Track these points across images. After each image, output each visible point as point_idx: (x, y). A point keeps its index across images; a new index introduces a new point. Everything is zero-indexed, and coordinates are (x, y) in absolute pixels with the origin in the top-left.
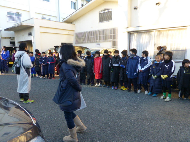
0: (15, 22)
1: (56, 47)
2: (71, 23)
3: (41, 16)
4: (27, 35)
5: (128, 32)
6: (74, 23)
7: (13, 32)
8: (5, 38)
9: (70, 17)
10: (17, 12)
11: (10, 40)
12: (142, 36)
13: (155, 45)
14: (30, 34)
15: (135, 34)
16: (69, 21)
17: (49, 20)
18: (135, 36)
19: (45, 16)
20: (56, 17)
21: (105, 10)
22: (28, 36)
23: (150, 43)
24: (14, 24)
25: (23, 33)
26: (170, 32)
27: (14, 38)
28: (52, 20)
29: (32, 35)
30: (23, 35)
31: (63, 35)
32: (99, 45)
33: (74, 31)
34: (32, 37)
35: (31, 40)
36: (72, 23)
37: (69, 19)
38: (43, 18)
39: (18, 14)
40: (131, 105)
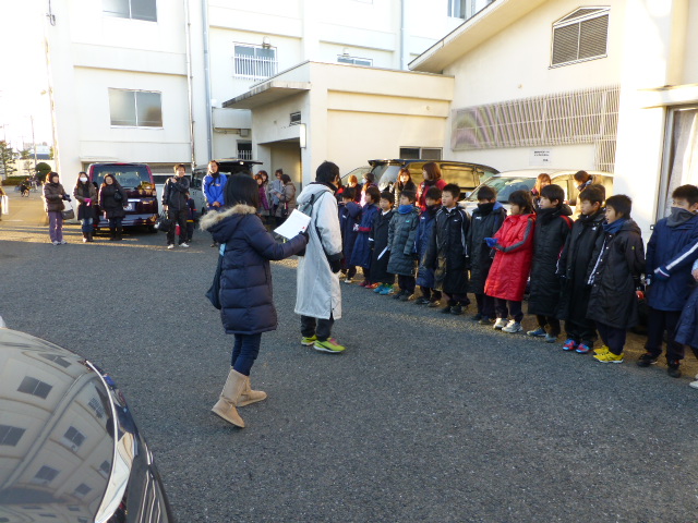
0: (256, 77)
1: (376, 164)
2: (441, 73)
3: (340, 51)
4: (287, 120)
5: (669, 108)
7: (248, 112)
8: (225, 131)
9: (437, 51)
10: (264, 45)
11: (238, 137)
14: (296, 118)
16: (435, 67)
19: (352, 53)
20: (392, 52)
21: (581, 12)
22: (291, 124)
24: (253, 83)
25: (275, 114)
27: (249, 130)
28: (375, 64)
29: (302, 120)
30: (275, 122)
31: (407, 118)
34: (302, 127)
35: (298, 139)
36: (446, 73)
37: (432, 57)
38: (344, 60)
39: (267, 50)
40: (631, 440)
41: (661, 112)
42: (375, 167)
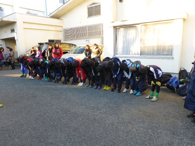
1: (40, 44)
2: (59, 18)
3: (27, 11)
4: (10, 31)
5: (114, 27)
6: (62, 18)
9: (57, 12)
12: (128, 31)
13: (141, 41)
14: (13, 31)
15: (122, 29)
16: (56, 17)
17: (36, 15)
18: (121, 31)
19: (31, 11)
20: (44, 12)
21: (94, 4)
22: (11, 33)
23: (137, 39)
25: (5, 29)
26: (157, 26)
28: (38, 15)
29: (15, 31)
30: (5, 32)
31: (50, 31)
32: (89, 42)
33: (62, 27)
34: (15, 34)
35: (14, 37)
36: (60, 18)
37: (55, 14)
38: (28, 13)
39: (1, 9)
40: (110, 107)
41: (113, 28)
42: (40, 45)
